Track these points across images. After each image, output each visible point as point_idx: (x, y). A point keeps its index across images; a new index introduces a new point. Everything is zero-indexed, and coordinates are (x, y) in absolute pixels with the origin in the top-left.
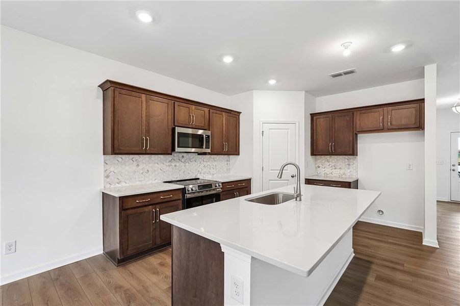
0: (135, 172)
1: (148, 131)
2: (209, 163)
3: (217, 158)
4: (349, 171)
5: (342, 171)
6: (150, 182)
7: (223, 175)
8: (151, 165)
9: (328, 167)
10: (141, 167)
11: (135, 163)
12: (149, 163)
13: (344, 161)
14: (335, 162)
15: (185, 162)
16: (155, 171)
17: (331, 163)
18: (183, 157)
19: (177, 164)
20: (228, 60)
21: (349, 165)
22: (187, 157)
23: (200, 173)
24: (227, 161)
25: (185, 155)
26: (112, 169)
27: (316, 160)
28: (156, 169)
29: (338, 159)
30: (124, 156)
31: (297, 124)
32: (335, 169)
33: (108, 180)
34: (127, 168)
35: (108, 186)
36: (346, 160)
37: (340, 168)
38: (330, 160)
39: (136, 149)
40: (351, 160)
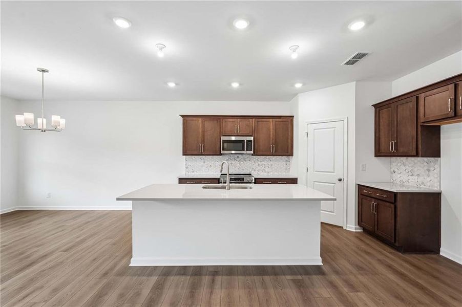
0: (202, 166)
1: (203, 141)
2: (263, 163)
3: (273, 159)
4: (429, 179)
5: (421, 179)
6: (212, 173)
7: (280, 173)
8: (213, 162)
9: (404, 172)
10: (206, 163)
11: (203, 161)
12: (212, 161)
13: (422, 165)
14: (412, 167)
15: (240, 161)
16: (216, 166)
17: (407, 167)
18: (238, 157)
19: (233, 162)
20: (235, 85)
21: (429, 170)
22: (242, 157)
23: (255, 170)
24: (287, 161)
25: (240, 156)
26: (189, 164)
27: (391, 163)
28: (216, 165)
29: (416, 161)
30: (196, 157)
31: (346, 121)
32: (412, 175)
33: (187, 170)
34: (198, 163)
35: (187, 173)
36: (425, 164)
37: (418, 175)
38: (407, 163)
39: (196, 153)
40: (432, 164)
